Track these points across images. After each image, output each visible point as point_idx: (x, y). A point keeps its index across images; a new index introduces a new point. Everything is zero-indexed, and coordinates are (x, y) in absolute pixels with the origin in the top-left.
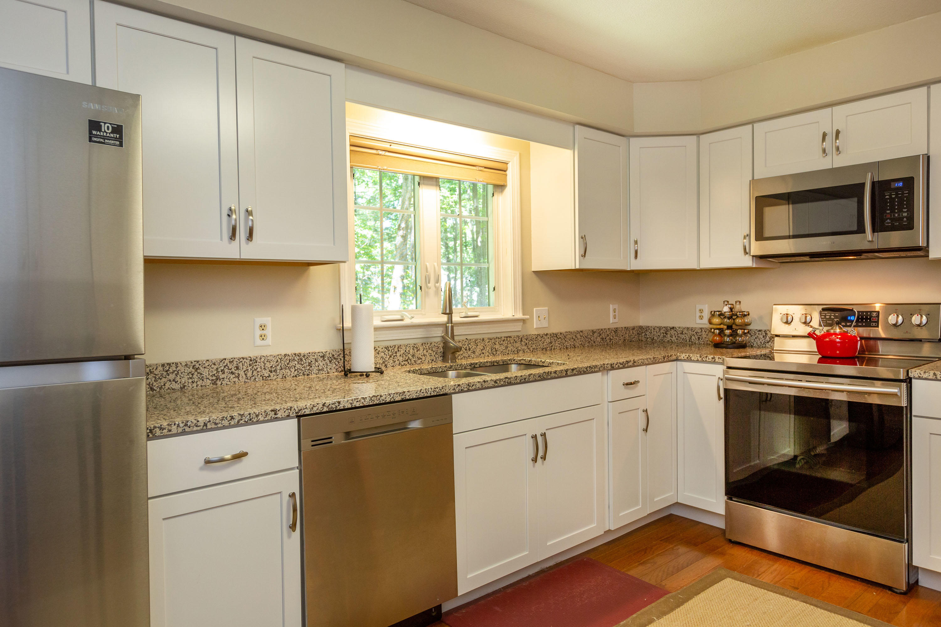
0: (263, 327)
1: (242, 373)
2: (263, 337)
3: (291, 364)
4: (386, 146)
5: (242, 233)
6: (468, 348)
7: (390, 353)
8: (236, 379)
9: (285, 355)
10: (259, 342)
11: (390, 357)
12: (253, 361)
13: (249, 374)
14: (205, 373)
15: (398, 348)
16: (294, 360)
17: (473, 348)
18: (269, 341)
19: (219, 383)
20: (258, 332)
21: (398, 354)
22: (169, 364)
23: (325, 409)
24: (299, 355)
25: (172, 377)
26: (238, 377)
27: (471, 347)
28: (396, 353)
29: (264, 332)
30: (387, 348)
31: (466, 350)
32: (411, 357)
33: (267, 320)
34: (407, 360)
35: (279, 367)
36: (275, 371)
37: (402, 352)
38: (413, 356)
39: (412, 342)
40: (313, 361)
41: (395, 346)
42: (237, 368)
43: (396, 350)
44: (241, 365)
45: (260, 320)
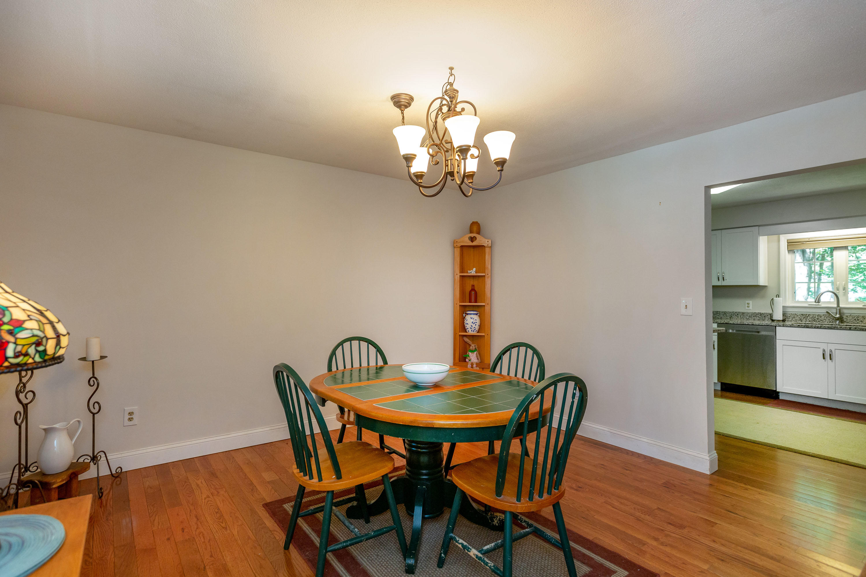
0: (748, 304)
1: (739, 316)
2: (748, 307)
3: (757, 316)
4: (808, 240)
5: (721, 278)
6: (856, 319)
7: (804, 317)
8: (737, 318)
9: (755, 313)
10: (747, 308)
11: (804, 318)
12: (743, 313)
13: (742, 317)
14: (728, 315)
15: (809, 315)
16: (758, 314)
17: (862, 319)
18: (751, 308)
19: (732, 318)
20: (747, 305)
21: (808, 317)
22: (718, 311)
23: (725, 323)
24: (760, 313)
25: (718, 315)
26: (738, 317)
27: (859, 319)
28: (807, 317)
29: (748, 305)
30: (802, 315)
31: (855, 320)
32: (816, 319)
33: (751, 302)
34: (814, 320)
35: (752, 316)
36: (751, 317)
37: (811, 317)
38: (818, 319)
39: (817, 314)
40: (766, 316)
41: (807, 314)
42: (738, 315)
43: (807, 316)
44: (739, 314)
45: (747, 302)
